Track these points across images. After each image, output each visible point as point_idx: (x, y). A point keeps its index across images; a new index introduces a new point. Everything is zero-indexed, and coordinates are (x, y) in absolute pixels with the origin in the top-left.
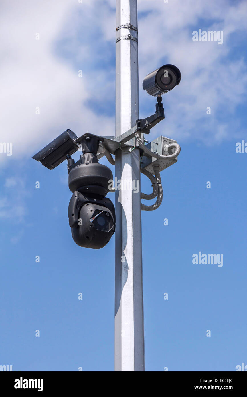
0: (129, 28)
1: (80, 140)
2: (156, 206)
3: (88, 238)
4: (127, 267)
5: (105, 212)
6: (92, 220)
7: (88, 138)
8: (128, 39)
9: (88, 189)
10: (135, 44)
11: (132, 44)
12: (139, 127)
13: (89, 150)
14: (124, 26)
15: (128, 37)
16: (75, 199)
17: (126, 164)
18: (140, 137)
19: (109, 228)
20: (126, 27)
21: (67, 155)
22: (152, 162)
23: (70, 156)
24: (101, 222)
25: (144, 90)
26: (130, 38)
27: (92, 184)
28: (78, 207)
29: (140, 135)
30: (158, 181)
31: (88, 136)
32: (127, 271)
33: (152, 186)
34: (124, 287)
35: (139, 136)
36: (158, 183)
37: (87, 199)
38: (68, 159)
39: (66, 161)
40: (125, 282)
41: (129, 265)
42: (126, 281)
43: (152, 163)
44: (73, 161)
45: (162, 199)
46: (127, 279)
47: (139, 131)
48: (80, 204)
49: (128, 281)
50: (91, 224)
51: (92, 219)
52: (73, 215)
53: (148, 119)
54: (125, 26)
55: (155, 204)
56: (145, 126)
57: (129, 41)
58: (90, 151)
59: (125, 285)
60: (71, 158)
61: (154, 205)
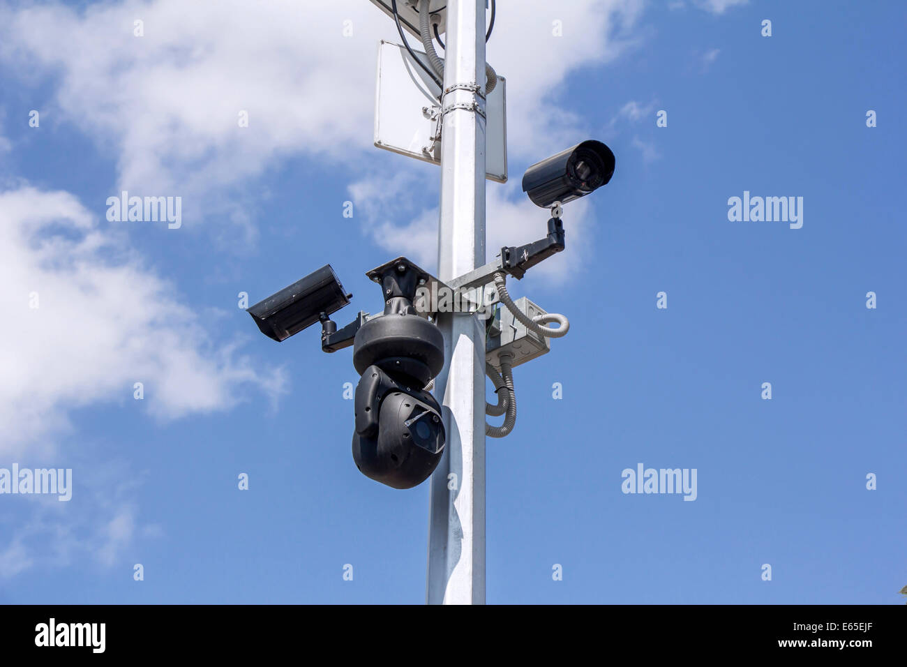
0: (473, 91)
1: (382, 272)
2: (505, 429)
3: (395, 458)
4: (459, 534)
5: (431, 414)
6: (409, 423)
7: (403, 267)
8: (471, 109)
9: (398, 365)
10: (482, 120)
11: (477, 121)
12: (507, 262)
13: (400, 292)
14: (463, 85)
15: (471, 106)
16: (373, 380)
17: (461, 335)
18: (504, 283)
19: (437, 447)
20: (468, 88)
21: (322, 313)
22: (502, 345)
23: (327, 316)
24: (422, 433)
25: (524, 191)
26: (474, 109)
27: (409, 356)
28: (379, 396)
29: (504, 278)
30: (509, 385)
31: (403, 264)
32: (460, 540)
33: (496, 392)
34: (454, 572)
35: (502, 280)
36: (509, 389)
37: (394, 384)
38: (322, 321)
39: (319, 325)
40: (456, 563)
41: (464, 530)
42: (458, 561)
43: (500, 347)
44: (334, 325)
45: (514, 418)
46: (459, 557)
47: (505, 270)
48: (382, 392)
49: (460, 560)
50: (407, 431)
51: (408, 421)
52: (368, 409)
53: (528, 247)
54: (466, 86)
55: (504, 425)
56: (521, 261)
57: (473, 114)
58: (402, 295)
59: (456, 569)
60: (329, 319)
61: (502, 427)
